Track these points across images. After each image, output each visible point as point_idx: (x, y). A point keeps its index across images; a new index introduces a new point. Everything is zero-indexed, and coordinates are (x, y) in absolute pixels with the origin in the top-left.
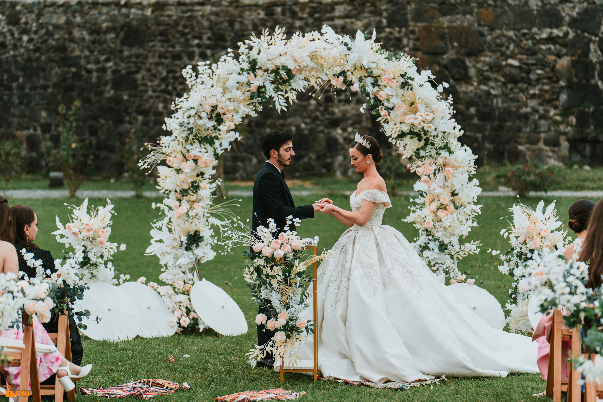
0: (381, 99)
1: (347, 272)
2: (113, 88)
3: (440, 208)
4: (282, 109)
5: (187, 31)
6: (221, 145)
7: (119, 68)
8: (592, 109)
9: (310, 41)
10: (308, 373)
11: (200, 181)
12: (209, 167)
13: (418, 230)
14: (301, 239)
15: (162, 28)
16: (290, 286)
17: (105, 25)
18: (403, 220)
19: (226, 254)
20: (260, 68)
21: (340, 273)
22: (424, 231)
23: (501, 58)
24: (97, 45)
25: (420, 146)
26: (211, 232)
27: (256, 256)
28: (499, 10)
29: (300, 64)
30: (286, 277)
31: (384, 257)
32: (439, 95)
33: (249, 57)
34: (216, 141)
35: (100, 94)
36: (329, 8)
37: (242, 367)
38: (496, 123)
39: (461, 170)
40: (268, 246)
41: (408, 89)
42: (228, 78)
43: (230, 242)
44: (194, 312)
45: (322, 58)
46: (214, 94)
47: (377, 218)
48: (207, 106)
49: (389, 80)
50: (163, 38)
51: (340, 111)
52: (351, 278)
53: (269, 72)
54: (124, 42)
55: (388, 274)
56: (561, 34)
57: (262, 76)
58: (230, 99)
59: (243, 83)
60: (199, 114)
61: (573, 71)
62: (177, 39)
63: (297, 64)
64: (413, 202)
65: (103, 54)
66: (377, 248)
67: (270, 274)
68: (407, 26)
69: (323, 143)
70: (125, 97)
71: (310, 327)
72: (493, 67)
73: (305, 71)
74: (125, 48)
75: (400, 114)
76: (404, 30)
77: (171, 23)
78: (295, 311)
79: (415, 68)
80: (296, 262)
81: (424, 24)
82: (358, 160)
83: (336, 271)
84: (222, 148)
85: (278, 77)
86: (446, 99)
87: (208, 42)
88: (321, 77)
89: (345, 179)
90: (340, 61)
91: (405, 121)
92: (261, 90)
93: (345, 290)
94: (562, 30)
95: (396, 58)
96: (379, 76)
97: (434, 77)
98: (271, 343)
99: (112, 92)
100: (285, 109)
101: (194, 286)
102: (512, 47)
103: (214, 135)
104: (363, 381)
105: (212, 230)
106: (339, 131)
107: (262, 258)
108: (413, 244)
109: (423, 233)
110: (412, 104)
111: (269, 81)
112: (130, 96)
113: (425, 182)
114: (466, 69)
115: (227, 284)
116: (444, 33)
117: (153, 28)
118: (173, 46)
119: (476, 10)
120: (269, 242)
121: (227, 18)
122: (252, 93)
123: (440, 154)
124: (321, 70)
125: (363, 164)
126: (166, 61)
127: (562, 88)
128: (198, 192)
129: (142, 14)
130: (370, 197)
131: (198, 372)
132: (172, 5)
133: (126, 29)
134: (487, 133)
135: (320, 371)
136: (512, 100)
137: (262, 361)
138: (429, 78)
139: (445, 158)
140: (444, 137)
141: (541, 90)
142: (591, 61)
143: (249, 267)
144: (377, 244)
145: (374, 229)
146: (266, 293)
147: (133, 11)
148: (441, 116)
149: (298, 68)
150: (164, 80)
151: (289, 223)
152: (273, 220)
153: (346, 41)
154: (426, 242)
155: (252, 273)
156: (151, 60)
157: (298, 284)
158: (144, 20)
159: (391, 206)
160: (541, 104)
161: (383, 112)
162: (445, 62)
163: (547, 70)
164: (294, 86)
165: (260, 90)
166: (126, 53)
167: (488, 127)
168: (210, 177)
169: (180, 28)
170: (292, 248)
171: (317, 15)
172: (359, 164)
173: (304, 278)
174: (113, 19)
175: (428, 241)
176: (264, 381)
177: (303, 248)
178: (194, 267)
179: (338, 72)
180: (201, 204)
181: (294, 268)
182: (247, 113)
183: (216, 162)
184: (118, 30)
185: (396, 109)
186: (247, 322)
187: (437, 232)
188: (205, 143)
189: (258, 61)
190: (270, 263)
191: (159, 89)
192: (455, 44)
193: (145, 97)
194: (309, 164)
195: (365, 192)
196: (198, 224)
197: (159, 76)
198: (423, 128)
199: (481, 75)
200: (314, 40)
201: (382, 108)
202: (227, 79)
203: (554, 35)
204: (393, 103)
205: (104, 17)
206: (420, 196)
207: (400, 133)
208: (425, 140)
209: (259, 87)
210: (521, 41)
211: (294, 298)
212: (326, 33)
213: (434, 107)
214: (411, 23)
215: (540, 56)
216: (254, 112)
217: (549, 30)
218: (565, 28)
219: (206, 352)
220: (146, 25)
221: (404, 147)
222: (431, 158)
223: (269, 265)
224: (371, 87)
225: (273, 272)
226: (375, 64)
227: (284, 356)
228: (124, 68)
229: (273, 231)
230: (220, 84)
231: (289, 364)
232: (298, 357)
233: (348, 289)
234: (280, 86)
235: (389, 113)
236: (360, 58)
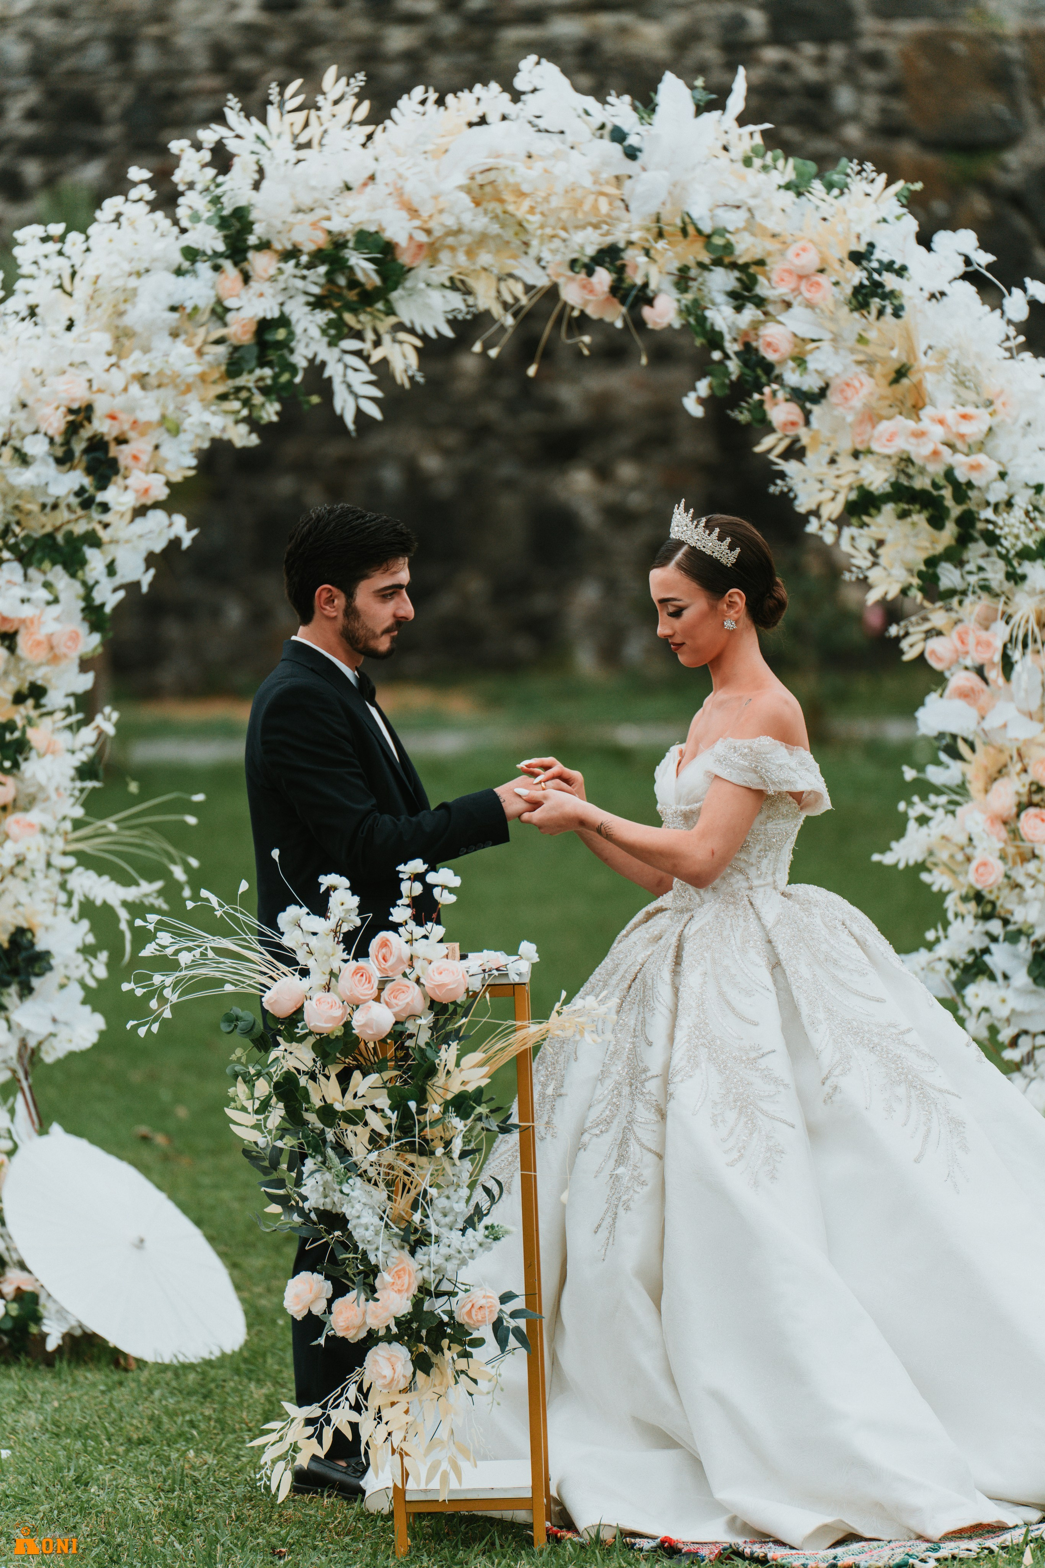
0: (771, 356)
1: (652, 1086)
3: (1031, 804)
4: (359, 412)
6: (111, 569)
9: (471, 125)
10: (508, 1515)
11: (30, 721)
12: (64, 664)
13: (942, 896)
14: (463, 957)
16: (422, 1153)
18: (876, 857)
19: (155, 1028)
20: (264, 246)
21: (626, 1090)
22: (965, 899)
25: (939, 549)
26: (82, 932)
27: (279, 1033)
29: (431, 225)
30: (405, 1115)
31: (805, 1021)
32: (1012, 332)
33: (216, 201)
34: (90, 553)
37: (233, 1498)
40: (328, 988)
41: (881, 313)
42: (135, 291)
43: (169, 981)
44: (22, 1266)
45: (522, 195)
46: (77, 359)
47: (771, 855)
48: (48, 411)
49: (801, 277)
51: (583, 397)
52: (672, 1108)
53: (304, 259)
55: (827, 1089)
57: (272, 279)
58: (142, 379)
59: (195, 309)
60: (17, 443)
63: (417, 223)
64: (916, 781)
66: (775, 982)
67: (338, 1107)
68: (850, 36)
69: (519, 533)
71: (511, 1323)
73: (452, 249)
75: (850, 418)
76: (837, 52)
78: (448, 1258)
79: (911, 225)
80: (448, 1054)
81: (921, 26)
82: (686, 614)
83: (609, 1083)
84: (118, 580)
85: (342, 281)
87: (28, 130)
88: (517, 272)
90: (595, 207)
91: (875, 447)
93: (650, 1158)
95: (830, 186)
96: (761, 263)
97: (990, 258)
98: (352, 1392)
100: (374, 411)
101: (16, 1159)
103: (80, 529)
104: (739, 1541)
105: (85, 924)
106: (582, 479)
107: (301, 1039)
108: (922, 956)
109: (964, 908)
110: (901, 373)
111: (303, 299)
113: (965, 695)
115: (145, 1139)
116: (1005, 62)
120: (332, 974)
121: (107, 27)
122: (236, 349)
123: (1023, 578)
124: (516, 242)
125: (707, 635)
128: (24, 766)
130: (743, 769)
131: (51, 1522)
135: (559, 1503)
137: (315, 1467)
138: (968, 261)
140: (1036, 508)
143: (249, 1082)
144: (776, 965)
145: (757, 903)
146: (325, 1186)
148: (1022, 421)
149: (422, 237)
151: (410, 889)
152: (344, 882)
153: (618, 122)
154: (978, 946)
155: (264, 1107)
157: (457, 1146)
159: (827, 804)
161: (781, 412)
164: (406, 312)
165: (269, 337)
168: (71, 702)
170: (425, 995)
172: (690, 631)
173: (479, 1118)
175: (986, 942)
176: (326, 1553)
177: (473, 996)
178: (15, 1080)
179: (591, 251)
180: (35, 816)
181: (440, 1079)
182: (217, 434)
183: (92, 642)
185: (833, 397)
186: (243, 1300)
187: (1023, 901)
188: (47, 565)
189: (254, 215)
190: (335, 1061)
195: (720, 747)
196: (24, 899)
198: (949, 474)
200: (483, 121)
201: (774, 393)
202: (130, 295)
204: (819, 373)
206: (943, 757)
207: (853, 496)
208: (960, 521)
209: (264, 326)
211: (441, 1203)
212: (534, 90)
213: (992, 384)
214: (869, 24)
216: (243, 428)
219: (79, 1434)
221: (872, 552)
222: (984, 595)
223: (333, 1071)
224: (727, 310)
225: (349, 1096)
226: (743, 214)
227: (406, 1447)
229: (345, 928)
230: (103, 314)
231: (429, 1480)
232: (464, 1451)
233: (660, 1157)
234: (348, 317)
235: (807, 414)
236: (677, 190)
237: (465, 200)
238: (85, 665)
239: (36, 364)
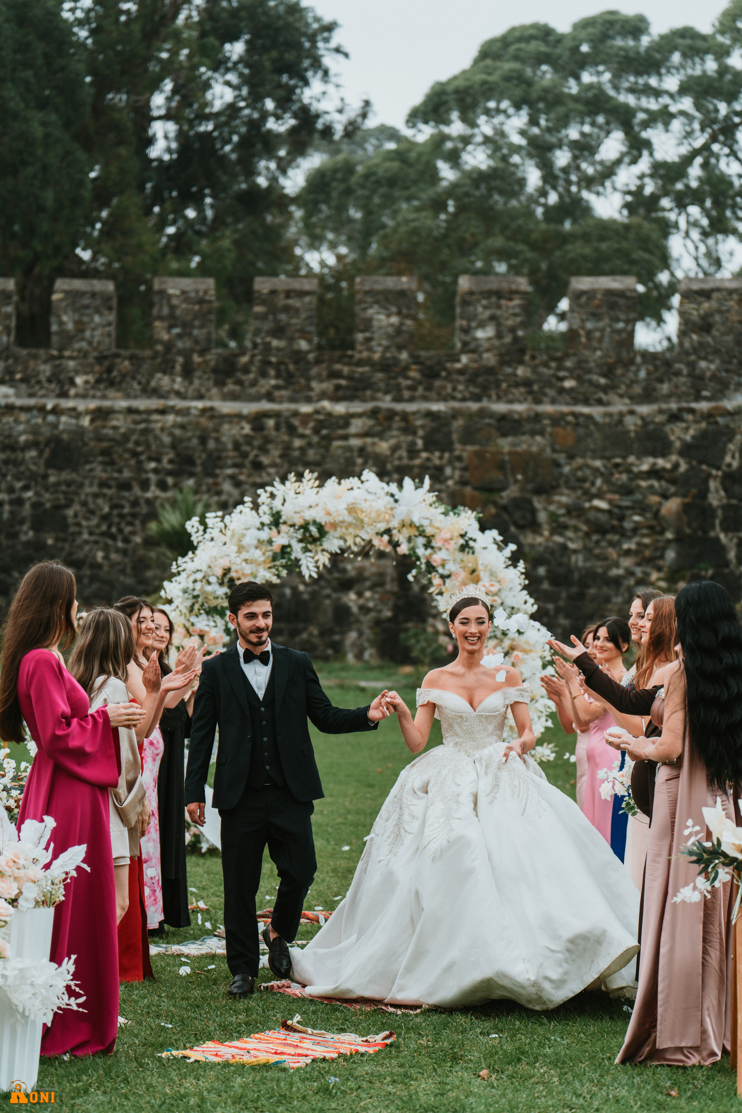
0: (435, 564)
2: (33, 528)
4: (310, 575)
5: (140, 449)
7: (42, 500)
8: (710, 572)
9: (348, 489)
15: (105, 444)
17: (23, 438)
20: (285, 523)
23: (584, 498)
24: (11, 467)
28: (581, 431)
29: (335, 519)
32: (506, 560)
33: (271, 508)
35: (14, 535)
36: (341, 422)
38: (575, 590)
39: (533, 655)
41: (468, 553)
42: (245, 534)
45: (362, 512)
46: (227, 554)
48: (217, 569)
49: (445, 541)
50: (106, 459)
51: (354, 568)
53: (297, 527)
54: (50, 463)
56: (668, 466)
57: (287, 533)
58: (246, 561)
59: (263, 540)
60: (207, 578)
61: (685, 518)
62: (126, 460)
63: (331, 519)
65: (19, 479)
68: (451, 450)
69: (330, 613)
70: (50, 542)
72: (571, 510)
73: (341, 527)
74: (50, 471)
75: (458, 584)
76: (447, 455)
77: (118, 437)
79: (478, 526)
81: (475, 448)
85: (307, 535)
86: (515, 567)
87: (169, 467)
88: (360, 535)
89: (359, 665)
90: (385, 517)
92: (285, 550)
94: (669, 461)
95: (455, 514)
96: (433, 536)
97: (500, 538)
99: (31, 533)
100: (314, 575)
102: (599, 482)
106: (353, 596)
110: (473, 571)
111: (296, 539)
112: (57, 539)
114: (534, 512)
116: (503, 461)
117: (92, 444)
118: (120, 471)
119: (549, 429)
122: (275, 553)
124: (360, 526)
126: (108, 492)
127: (669, 541)
129: (77, 425)
132: (120, 412)
133: (52, 445)
134: (561, 603)
136: (598, 557)
138: (495, 539)
139: (513, 640)
141: (639, 544)
142: (710, 505)
147: (64, 419)
148: (510, 587)
149: (332, 522)
150: (105, 518)
153: (392, 491)
156: (88, 490)
158: (80, 432)
160: (638, 564)
161: (437, 581)
162: (504, 502)
163: (648, 515)
164: (326, 545)
166: (52, 479)
167: (564, 595)
169: (130, 445)
171: (324, 432)
174: (35, 431)
179: (382, 529)
183: (226, 639)
184: (42, 446)
185: (453, 577)
188: (214, 615)
189: (282, 513)
191: (97, 531)
192: (519, 477)
193: (79, 541)
194: (308, 642)
197: (98, 513)
199: (555, 521)
200: (352, 488)
201: (435, 575)
203: (658, 467)
204: (449, 570)
205: (21, 427)
209: (284, 547)
210: (612, 474)
212: (368, 480)
213: (501, 576)
214: (458, 446)
215: (638, 496)
216: (276, 578)
217: (651, 460)
218: (674, 458)
220: (82, 440)
224: (423, 550)
226: (429, 521)
228: (49, 500)
230: (235, 541)
234: (309, 546)
235: (444, 583)
236: (409, 513)
237: (346, 512)
238: (224, 646)
239: (214, 554)
